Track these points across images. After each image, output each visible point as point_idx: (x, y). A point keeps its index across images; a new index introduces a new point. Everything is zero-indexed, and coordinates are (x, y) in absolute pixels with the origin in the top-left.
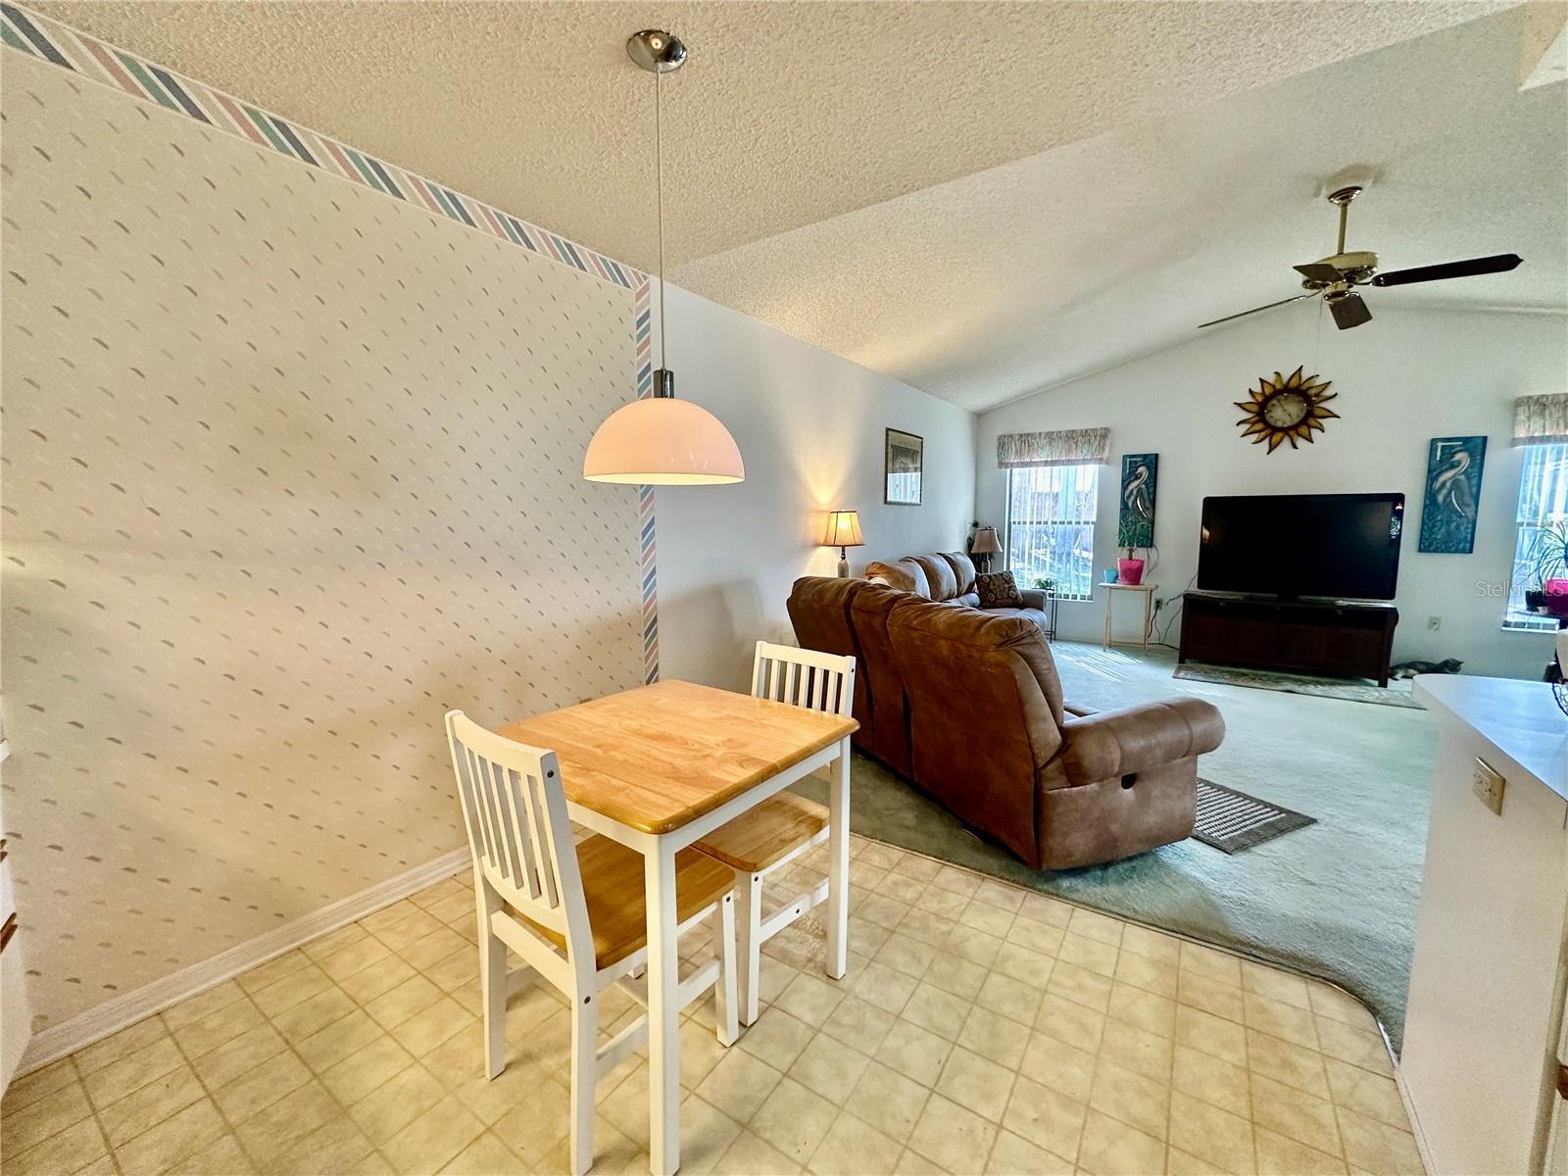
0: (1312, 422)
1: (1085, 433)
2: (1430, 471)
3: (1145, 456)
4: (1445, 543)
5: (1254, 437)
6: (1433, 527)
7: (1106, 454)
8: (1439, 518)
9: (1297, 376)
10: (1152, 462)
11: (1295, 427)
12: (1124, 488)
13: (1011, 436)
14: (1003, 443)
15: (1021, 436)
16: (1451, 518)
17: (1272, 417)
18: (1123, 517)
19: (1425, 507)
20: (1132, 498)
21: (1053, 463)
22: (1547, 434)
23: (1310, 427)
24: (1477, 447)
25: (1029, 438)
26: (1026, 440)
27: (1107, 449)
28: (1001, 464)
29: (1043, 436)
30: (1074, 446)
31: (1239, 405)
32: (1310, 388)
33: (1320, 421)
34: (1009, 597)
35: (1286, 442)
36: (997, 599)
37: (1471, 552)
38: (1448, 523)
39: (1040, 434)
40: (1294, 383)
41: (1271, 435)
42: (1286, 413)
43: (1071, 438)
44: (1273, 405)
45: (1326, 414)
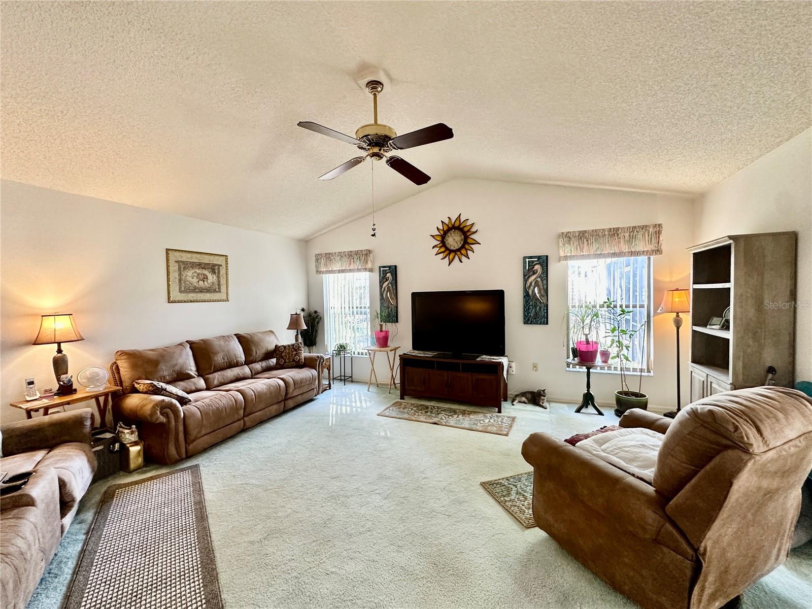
0: (467, 246)
1: (357, 253)
2: (524, 276)
3: (390, 267)
4: (535, 318)
5: (441, 256)
6: (529, 309)
7: (369, 266)
8: (531, 303)
9: (458, 220)
10: (394, 270)
11: (459, 250)
12: (381, 287)
13: (321, 254)
14: (318, 257)
15: (326, 254)
16: (537, 304)
17: (448, 244)
18: (382, 304)
19: (524, 297)
20: (385, 292)
21: (343, 271)
22: (573, 255)
23: (466, 250)
24: (543, 261)
25: (330, 256)
26: (329, 257)
27: (369, 262)
28: (318, 272)
29: (337, 254)
30: (352, 260)
31: (432, 236)
32: (464, 227)
33: (471, 246)
34: (294, 360)
35: (457, 259)
36: (285, 362)
37: (547, 324)
38: (536, 306)
39: (335, 253)
40: (457, 224)
41: (449, 254)
42: (454, 241)
43: (352, 256)
44: (448, 237)
45: (474, 242)
